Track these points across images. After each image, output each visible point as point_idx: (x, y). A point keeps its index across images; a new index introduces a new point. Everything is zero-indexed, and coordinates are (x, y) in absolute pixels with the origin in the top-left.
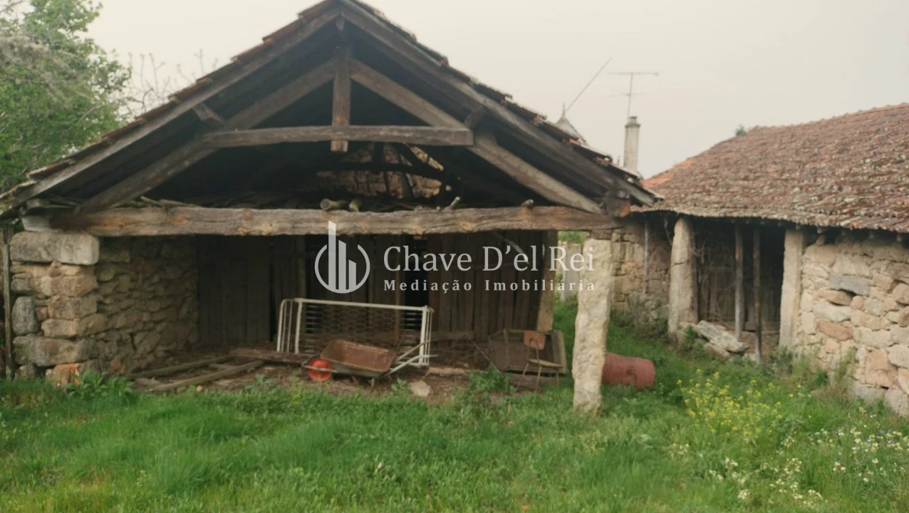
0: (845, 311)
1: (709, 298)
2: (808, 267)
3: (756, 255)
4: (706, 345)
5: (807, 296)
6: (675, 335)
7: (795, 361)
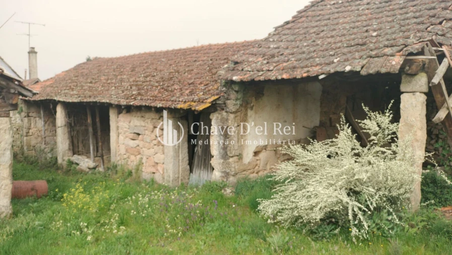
0: (137, 142)
1: (78, 143)
2: (121, 124)
3: (98, 120)
4: (78, 167)
5: (121, 137)
6: (61, 164)
7: (119, 168)
